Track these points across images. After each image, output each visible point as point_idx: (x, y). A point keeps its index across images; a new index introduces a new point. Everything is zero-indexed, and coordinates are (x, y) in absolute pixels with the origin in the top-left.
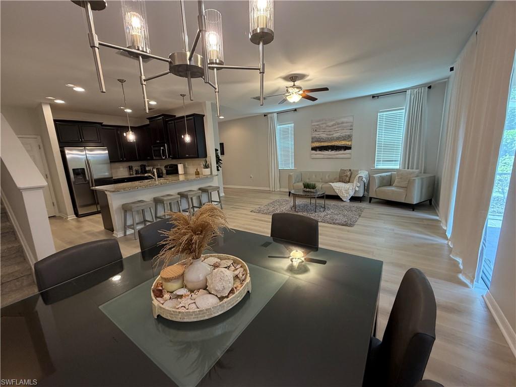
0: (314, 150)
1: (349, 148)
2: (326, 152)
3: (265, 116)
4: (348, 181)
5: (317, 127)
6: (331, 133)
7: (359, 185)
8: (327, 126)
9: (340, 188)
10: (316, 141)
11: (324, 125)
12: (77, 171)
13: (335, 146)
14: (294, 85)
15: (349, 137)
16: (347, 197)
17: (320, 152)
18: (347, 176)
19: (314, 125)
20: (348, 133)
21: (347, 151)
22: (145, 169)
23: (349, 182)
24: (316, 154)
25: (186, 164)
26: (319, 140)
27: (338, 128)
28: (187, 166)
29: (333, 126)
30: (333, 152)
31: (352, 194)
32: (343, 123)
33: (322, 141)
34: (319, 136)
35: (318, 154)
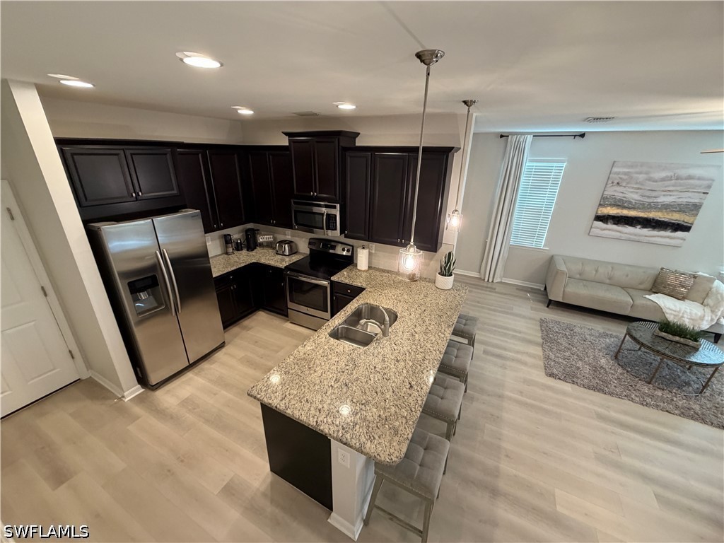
0: (600, 221)
1: (686, 228)
3: (502, 136)
5: (625, 177)
10: (610, 205)
11: (643, 176)
13: (653, 219)
15: (696, 209)
19: (619, 173)
20: (694, 198)
21: (679, 234)
26: (618, 204)
29: (663, 180)
30: (646, 231)
32: (690, 177)
33: (625, 208)
34: (621, 195)
35: (609, 230)
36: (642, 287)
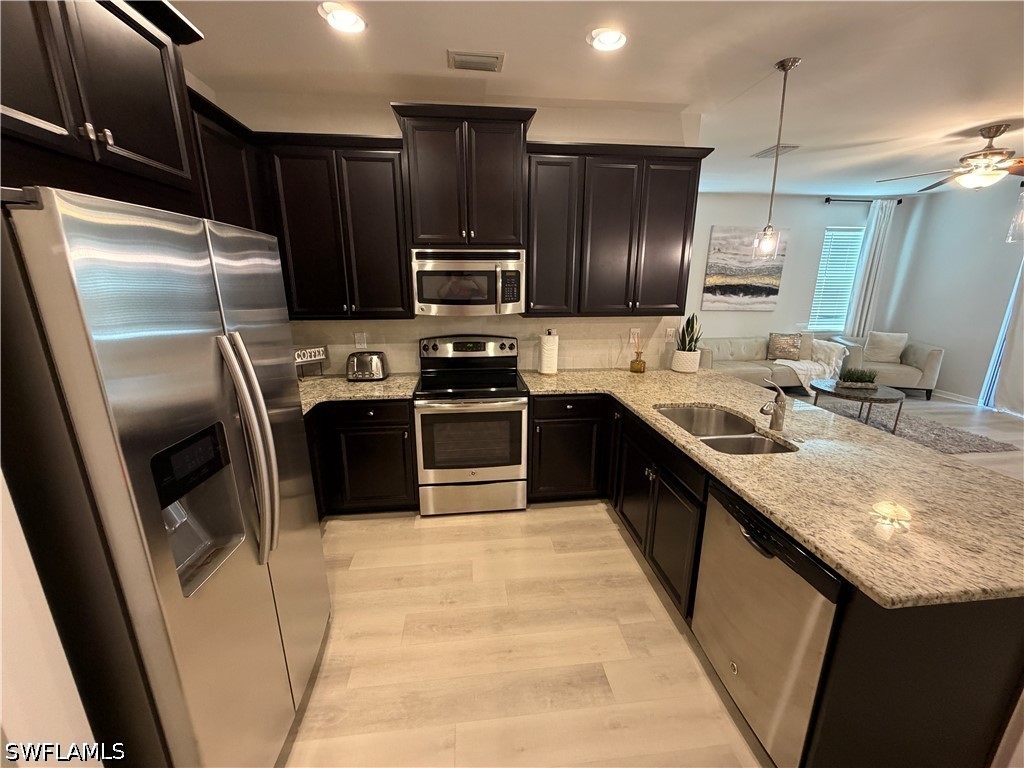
0: (710, 292)
6: (748, 259)
8: (742, 244)
10: (714, 274)
11: (737, 241)
13: (751, 286)
14: (989, 147)
15: (778, 271)
17: (722, 298)
19: (718, 239)
20: (777, 261)
24: (714, 301)
26: (722, 272)
33: (728, 275)
34: (724, 262)
35: (718, 301)
36: (758, 357)
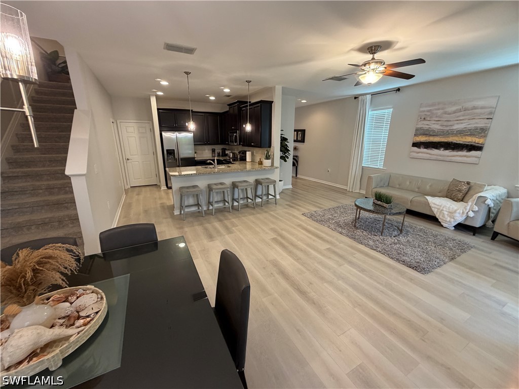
0: (416, 146)
1: (478, 148)
2: (435, 151)
3: (355, 98)
4: (461, 198)
5: (428, 113)
6: (450, 123)
7: (476, 208)
8: (445, 113)
9: (441, 206)
10: (421, 134)
11: (441, 111)
12: (169, 151)
13: (452, 143)
14: (373, 59)
15: (483, 132)
16: (450, 222)
17: (425, 150)
18: (460, 191)
19: (424, 111)
20: (481, 124)
21: (473, 153)
22: (225, 152)
23: (462, 201)
24: (419, 153)
25: (255, 152)
26: (426, 133)
27: (463, 116)
28: (255, 154)
29: (455, 112)
30: (447, 152)
31: (460, 219)
32: (475, 108)
35: (422, 153)
36: (440, 194)
